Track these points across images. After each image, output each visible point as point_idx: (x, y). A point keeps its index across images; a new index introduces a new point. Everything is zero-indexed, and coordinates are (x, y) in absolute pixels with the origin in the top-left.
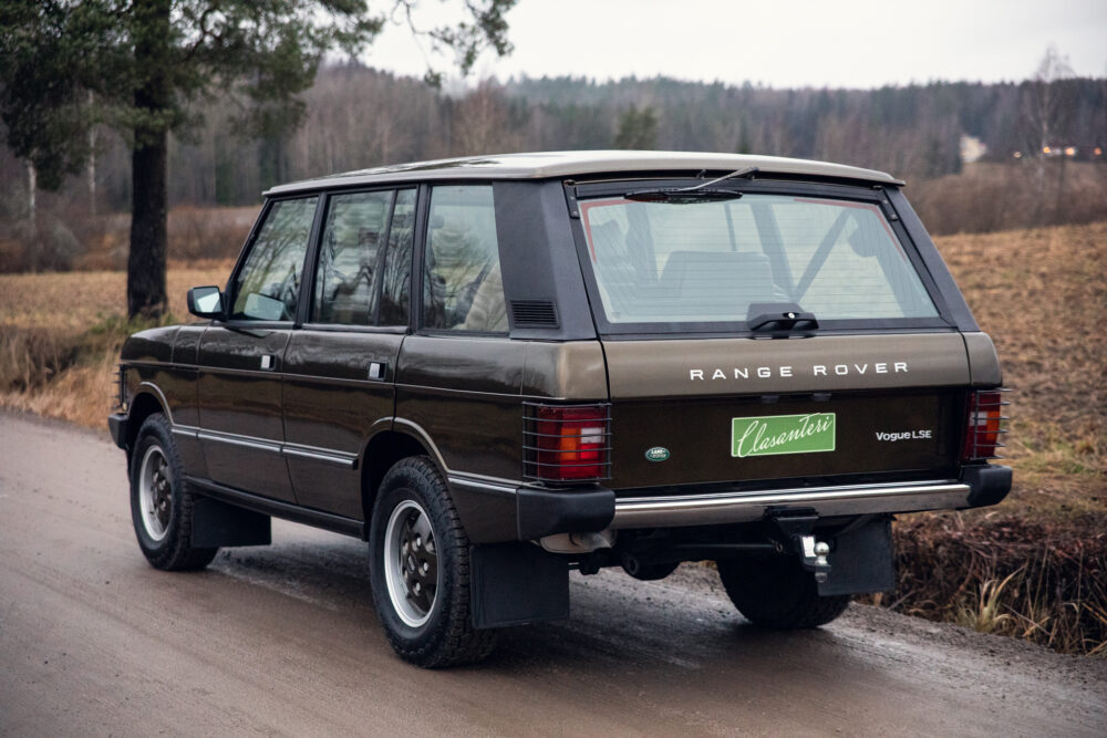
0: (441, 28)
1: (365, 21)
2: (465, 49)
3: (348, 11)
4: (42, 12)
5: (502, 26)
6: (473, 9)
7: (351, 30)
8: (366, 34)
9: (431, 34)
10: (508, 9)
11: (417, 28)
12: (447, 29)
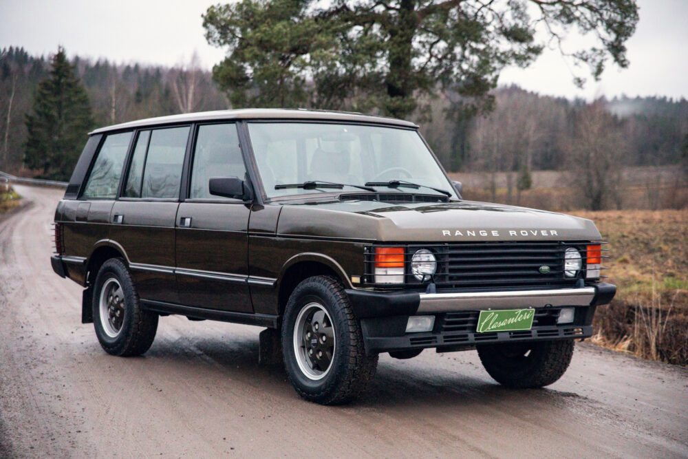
0: (581, 51)
1: (532, 47)
2: (595, 64)
3: (522, 41)
4: (339, 41)
5: (623, 49)
6: (603, 40)
7: (522, 53)
8: (533, 55)
9: (574, 55)
10: (626, 39)
11: (565, 52)
12: (584, 52)
